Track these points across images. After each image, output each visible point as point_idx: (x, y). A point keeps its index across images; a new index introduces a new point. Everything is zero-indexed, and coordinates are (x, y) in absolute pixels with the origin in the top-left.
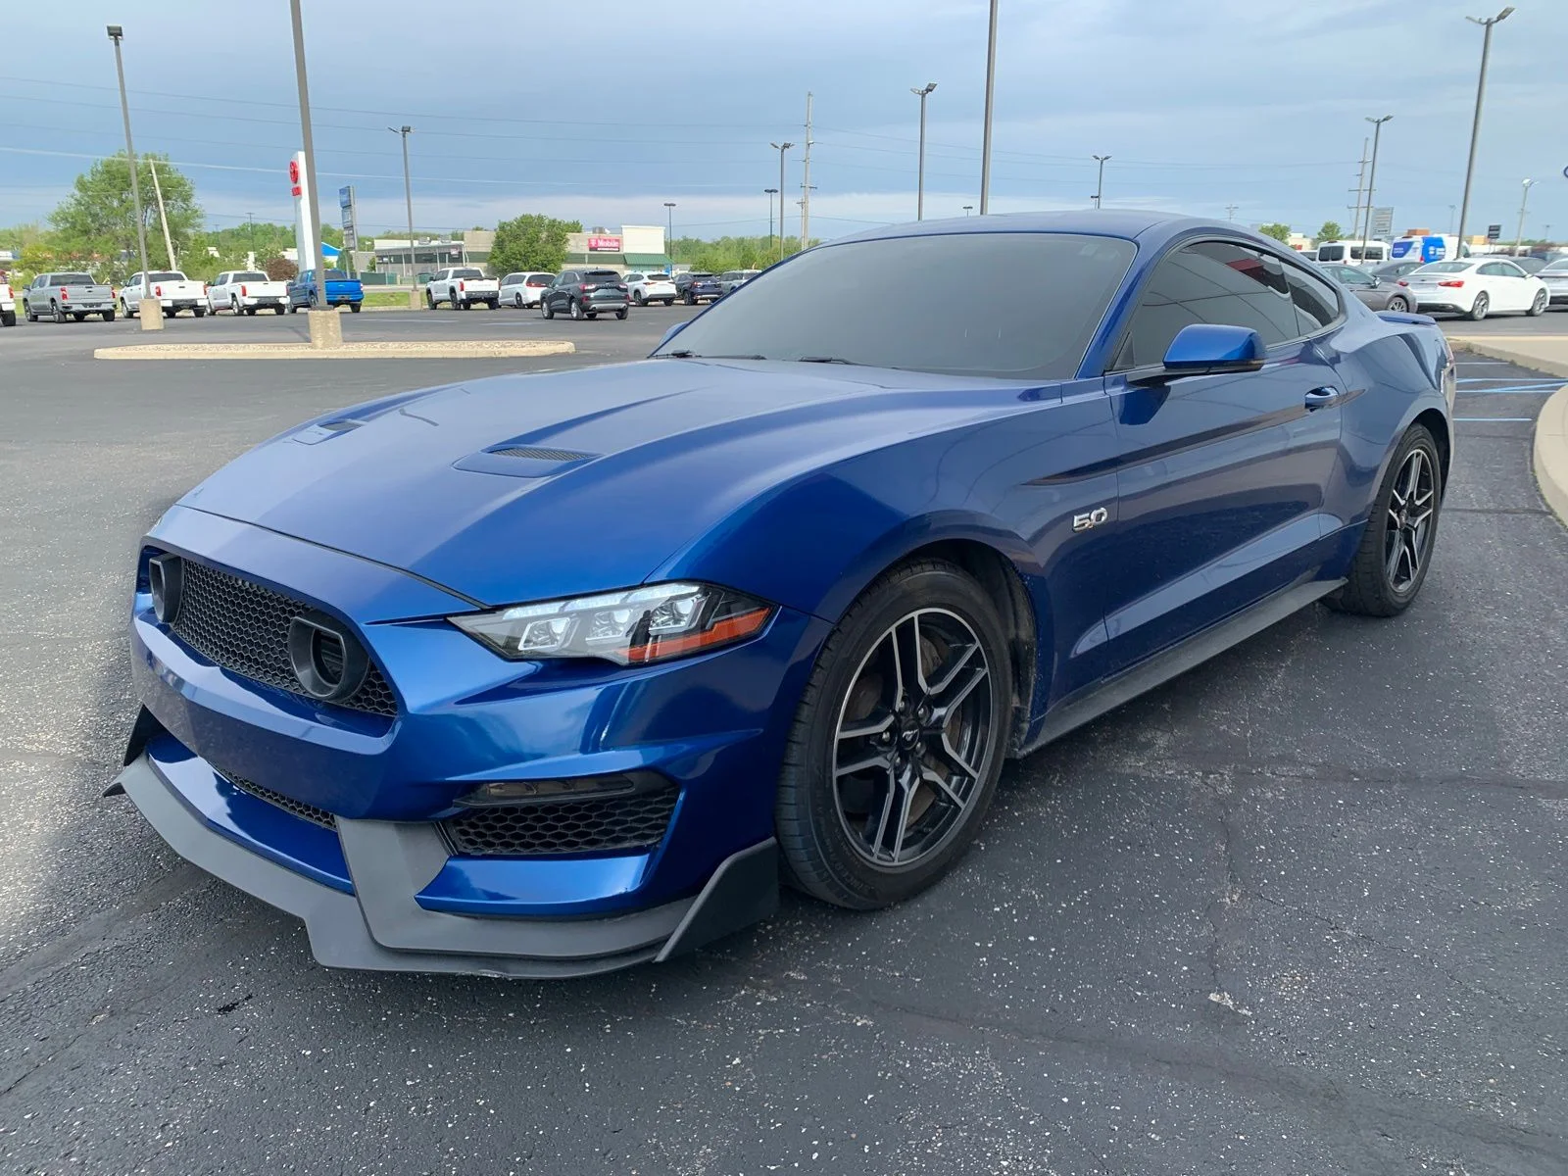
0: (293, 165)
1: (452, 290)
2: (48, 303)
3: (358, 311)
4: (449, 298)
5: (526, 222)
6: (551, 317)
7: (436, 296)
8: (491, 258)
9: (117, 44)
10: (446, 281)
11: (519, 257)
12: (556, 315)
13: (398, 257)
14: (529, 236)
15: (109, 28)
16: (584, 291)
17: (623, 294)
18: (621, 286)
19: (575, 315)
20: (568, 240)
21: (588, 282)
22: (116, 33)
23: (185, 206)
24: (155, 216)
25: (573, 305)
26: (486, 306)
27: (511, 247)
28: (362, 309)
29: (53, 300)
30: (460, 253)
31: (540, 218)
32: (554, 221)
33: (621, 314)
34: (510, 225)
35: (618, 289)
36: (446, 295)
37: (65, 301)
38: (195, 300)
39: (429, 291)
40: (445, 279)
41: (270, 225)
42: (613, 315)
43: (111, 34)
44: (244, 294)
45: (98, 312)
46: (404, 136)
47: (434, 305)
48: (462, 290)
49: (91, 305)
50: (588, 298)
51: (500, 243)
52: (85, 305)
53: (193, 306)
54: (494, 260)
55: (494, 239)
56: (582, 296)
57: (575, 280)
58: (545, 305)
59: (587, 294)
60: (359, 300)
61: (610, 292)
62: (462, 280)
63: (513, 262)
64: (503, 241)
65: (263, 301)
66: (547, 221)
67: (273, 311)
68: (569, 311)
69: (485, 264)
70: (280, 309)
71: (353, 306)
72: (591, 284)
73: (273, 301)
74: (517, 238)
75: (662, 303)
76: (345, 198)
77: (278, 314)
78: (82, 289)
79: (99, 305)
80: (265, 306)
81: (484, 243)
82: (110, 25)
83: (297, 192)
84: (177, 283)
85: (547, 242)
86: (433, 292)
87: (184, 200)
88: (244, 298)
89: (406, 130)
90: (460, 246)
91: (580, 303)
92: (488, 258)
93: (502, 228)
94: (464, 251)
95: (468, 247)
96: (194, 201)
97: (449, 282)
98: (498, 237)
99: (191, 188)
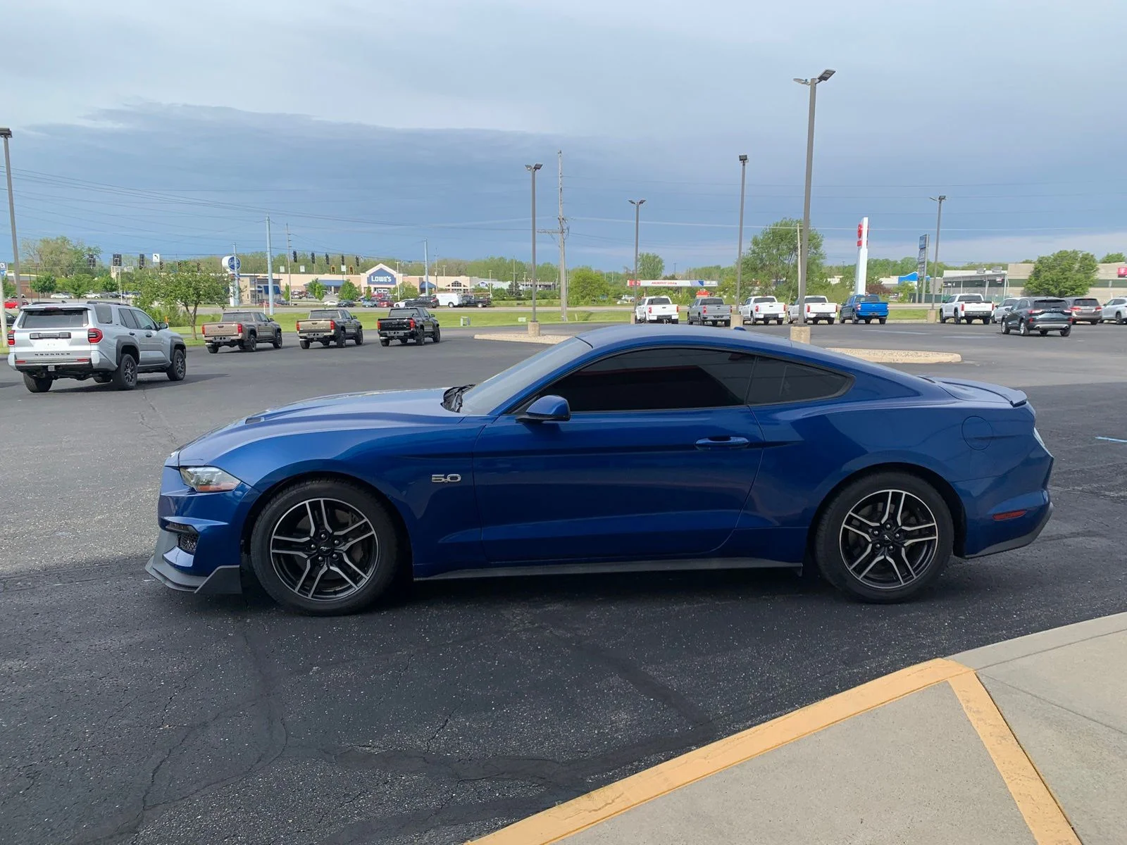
0: (860, 226)
1: (956, 310)
2: (697, 315)
3: (884, 323)
4: (953, 315)
5: (1062, 256)
6: (1007, 332)
7: (945, 314)
8: (1027, 284)
9: (744, 165)
10: (953, 304)
11: (1051, 282)
12: (1012, 331)
13: (957, 283)
14: (1063, 267)
15: (740, 156)
16: (1031, 314)
17: (1066, 317)
18: (1065, 311)
19: (1022, 332)
20: (1098, 269)
21: (1036, 308)
22: (743, 159)
23: (815, 252)
24: (795, 258)
25: (1022, 325)
26: (981, 322)
27: (1046, 275)
28: (887, 322)
29: (699, 313)
30: (1003, 280)
31: (1075, 252)
32: (1088, 254)
33: (1065, 332)
34: (1048, 259)
35: (1062, 313)
36: (952, 314)
37: (705, 314)
38: (778, 314)
39: (941, 310)
40: (951, 302)
41: (887, 260)
42: (1058, 333)
43: (741, 160)
44: (808, 311)
45: (722, 321)
46: (940, 203)
47: (943, 321)
48: (963, 310)
49: (718, 317)
50: (1034, 320)
51: (1037, 273)
52: (715, 317)
53: (775, 317)
54: (1029, 285)
55: (1033, 269)
56: (1030, 318)
57: (1026, 306)
58: (1004, 323)
59: (1034, 317)
60: (885, 316)
61: (1054, 315)
62: (963, 303)
63: (1046, 286)
64: (1039, 271)
65: (820, 316)
66: (1080, 255)
67: (826, 322)
68: (1018, 328)
69: (1023, 288)
70: (831, 320)
71: (880, 320)
72: (1039, 309)
73: (826, 316)
74: (1053, 268)
75: (1090, 323)
76: (923, 243)
77: (829, 324)
78: (715, 307)
79: (722, 316)
80: (821, 319)
81: (1025, 272)
82: (741, 155)
83: (860, 244)
84: (768, 304)
85: (1078, 271)
86: (944, 311)
87: (815, 248)
88: (809, 313)
89: (941, 199)
90: (1004, 275)
91: (1027, 323)
92: (1024, 284)
93: (1040, 262)
94: (1006, 278)
95: (1010, 274)
96: (822, 248)
97: (956, 304)
98: (1036, 268)
99: (821, 241)
